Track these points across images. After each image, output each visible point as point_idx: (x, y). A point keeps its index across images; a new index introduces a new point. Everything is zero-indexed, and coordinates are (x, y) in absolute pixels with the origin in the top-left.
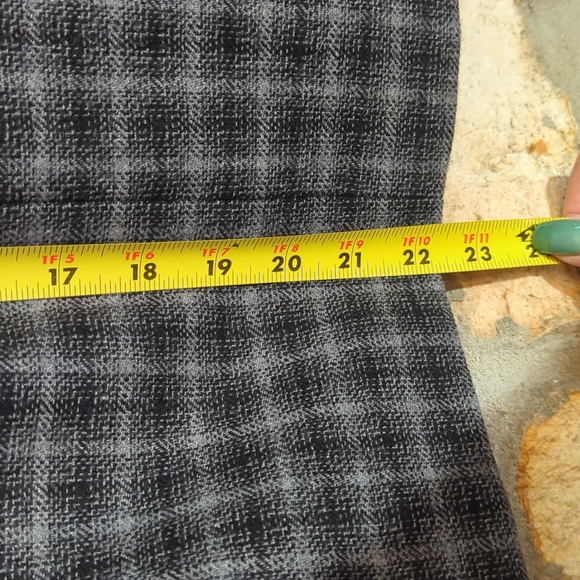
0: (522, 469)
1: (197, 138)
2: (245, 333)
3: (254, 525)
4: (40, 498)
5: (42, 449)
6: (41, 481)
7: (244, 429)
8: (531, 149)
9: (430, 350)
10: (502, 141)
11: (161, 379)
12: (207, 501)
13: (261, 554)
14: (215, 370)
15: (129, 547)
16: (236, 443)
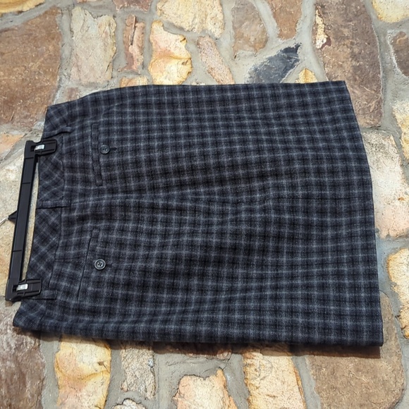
0: (388, 263)
1: (315, 187)
2: (327, 227)
3: (322, 264)
4: (285, 253)
5: (285, 245)
6: (285, 251)
7: (324, 246)
8: (399, 199)
9: (366, 231)
10: (392, 198)
11: (308, 234)
12: (315, 258)
13: (323, 268)
14: (320, 233)
15: (300, 263)
16: (322, 248)
